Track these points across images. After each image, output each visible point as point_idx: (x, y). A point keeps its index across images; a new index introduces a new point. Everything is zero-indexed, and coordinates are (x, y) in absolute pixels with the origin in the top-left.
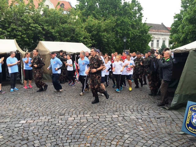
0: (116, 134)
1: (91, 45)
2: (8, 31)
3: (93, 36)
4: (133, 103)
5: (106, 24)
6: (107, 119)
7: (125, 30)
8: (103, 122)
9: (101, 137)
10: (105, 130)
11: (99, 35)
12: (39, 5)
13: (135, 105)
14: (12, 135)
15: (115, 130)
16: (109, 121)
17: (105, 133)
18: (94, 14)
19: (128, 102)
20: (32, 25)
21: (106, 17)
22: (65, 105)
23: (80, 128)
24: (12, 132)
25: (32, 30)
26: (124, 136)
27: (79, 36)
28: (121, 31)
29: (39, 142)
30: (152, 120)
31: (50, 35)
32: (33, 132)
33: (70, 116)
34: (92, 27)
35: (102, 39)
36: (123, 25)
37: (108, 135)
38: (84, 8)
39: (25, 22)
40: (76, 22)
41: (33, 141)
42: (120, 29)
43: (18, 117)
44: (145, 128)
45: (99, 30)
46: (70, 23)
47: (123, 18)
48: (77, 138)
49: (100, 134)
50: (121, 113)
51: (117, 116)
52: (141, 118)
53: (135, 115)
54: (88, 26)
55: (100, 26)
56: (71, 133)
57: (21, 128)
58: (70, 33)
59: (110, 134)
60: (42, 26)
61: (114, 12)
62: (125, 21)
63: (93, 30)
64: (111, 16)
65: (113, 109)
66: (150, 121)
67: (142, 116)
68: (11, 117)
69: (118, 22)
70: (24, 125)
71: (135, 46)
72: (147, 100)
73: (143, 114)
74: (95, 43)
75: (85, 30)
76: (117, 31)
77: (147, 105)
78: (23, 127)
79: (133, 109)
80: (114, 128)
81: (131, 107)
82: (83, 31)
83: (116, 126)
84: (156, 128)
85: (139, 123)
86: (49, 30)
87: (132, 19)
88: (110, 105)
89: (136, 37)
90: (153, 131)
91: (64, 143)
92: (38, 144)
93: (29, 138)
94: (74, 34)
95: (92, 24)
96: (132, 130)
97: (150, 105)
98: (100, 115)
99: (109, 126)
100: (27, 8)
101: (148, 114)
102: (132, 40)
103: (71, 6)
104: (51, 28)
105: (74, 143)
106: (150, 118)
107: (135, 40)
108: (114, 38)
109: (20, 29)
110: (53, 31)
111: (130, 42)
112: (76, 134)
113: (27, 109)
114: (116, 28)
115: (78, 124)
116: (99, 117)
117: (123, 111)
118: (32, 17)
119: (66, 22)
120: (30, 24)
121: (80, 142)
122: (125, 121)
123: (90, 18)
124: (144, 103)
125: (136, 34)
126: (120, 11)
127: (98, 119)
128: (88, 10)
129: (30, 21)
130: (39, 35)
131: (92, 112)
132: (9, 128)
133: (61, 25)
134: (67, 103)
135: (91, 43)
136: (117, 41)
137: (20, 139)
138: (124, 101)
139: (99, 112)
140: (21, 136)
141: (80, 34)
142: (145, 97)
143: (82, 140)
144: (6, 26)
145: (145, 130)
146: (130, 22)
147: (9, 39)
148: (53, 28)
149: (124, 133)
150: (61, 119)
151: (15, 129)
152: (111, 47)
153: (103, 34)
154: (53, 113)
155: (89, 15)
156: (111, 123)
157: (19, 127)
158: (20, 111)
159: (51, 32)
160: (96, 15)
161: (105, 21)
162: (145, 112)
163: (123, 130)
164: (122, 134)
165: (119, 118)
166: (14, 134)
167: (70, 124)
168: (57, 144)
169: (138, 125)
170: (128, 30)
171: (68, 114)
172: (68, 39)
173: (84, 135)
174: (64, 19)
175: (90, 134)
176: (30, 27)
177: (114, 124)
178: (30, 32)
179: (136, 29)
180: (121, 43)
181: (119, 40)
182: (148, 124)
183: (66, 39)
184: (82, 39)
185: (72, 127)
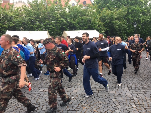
0: (108, 108)
1: (104, 31)
2: (44, 25)
3: (106, 24)
4: (133, 81)
5: (118, 13)
6: (104, 94)
7: (136, 17)
8: (100, 97)
9: (94, 109)
10: (100, 104)
11: (112, 23)
12: (65, 4)
13: (135, 83)
14: (31, 100)
15: (108, 104)
16: (105, 95)
17: (99, 106)
18: (108, 6)
19: (129, 80)
20: (59, 19)
21: (119, 7)
22: (75, 80)
23: (79, 100)
24: (32, 97)
25: (60, 23)
26: (115, 111)
27: (94, 25)
28: (132, 18)
29: (46, 107)
30: (147, 98)
31: (72, 26)
32: (45, 98)
33: (75, 89)
34: (105, 17)
35: (114, 26)
36: (135, 13)
37: (101, 108)
38: (100, 2)
39: (55, 18)
40: (92, 14)
41: (42, 106)
42: (131, 16)
43: (40, 86)
44: (138, 106)
45: (111, 18)
46: (87, 16)
47: (134, 7)
48: (75, 108)
49: (94, 107)
50: (119, 90)
51: (114, 92)
52: (137, 96)
53: (131, 93)
54: (102, 16)
55: (113, 16)
56: (72, 103)
57: (38, 94)
58: (87, 23)
59: (103, 107)
60: (67, 19)
61: (126, 2)
62: (136, 9)
63: (107, 20)
64: (124, 6)
65: (113, 85)
66: (144, 99)
67: (138, 94)
68: (35, 86)
69: (129, 11)
70: (41, 93)
71: (146, 30)
72: (148, 79)
73: (139, 92)
74: (108, 30)
75: (99, 19)
76: (129, 19)
77: (147, 84)
78: (40, 94)
79: (131, 87)
80: (108, 102)
81: (130, 85)
82: (97, 21)
83: (110, 101)
84: (149, 106)
85: (133, 100)
86: (71, 22)
87: (143, 7)
88: (111, 82)
89: (147, 23)
90: (145, 109)
91: (63, 110)
92: (45, 108)
93: (41, 103)
94: (90, 24)
95: (105, 15)
96: (124, 106)
97: (149, 84)
98: (100, 89)
99: (105, 100)
100: (57, 7)
101: (145, 92)
102: (144, 25)
103: (91, 2)
104: (73, 21)
105: (71, 111)
106: (145, 96)
107: (146, 25)
108: (125, 25)
109: (52, 23)
110: (74, 22)
111: (141, 27)
112: (75, 104)
113: (47, 80)
114: (128, 16)
115: (79, 96)
116: (98, 92)
117: (122, 88)
118: (60, 14)
119: (84, 15)
120: (58, 19)
121: (76, 111)
122: (120, 97)
123: (104, 10)
124: (144, 82)
125: (147, 20)
126: (131, 1)
127: (97, 93)
128: (103, 4)
129: (58, 17)
130: (65, 27)
131: (93, 87)
132: (31, 94)
133: (80, 17)
134: (77, 78)
135: (104, 30)
136: (129, 27)
137: (35, 103)
138: (125, 79)
139: (100, 87)
140: (36, 101)
141: (95, 23)
142: (147, 77)
143: (78, 110)
144: (43, 22)
145: (137, 108)
146: (141, 10)
147: (45, 30)
148: (74, 21)
149: (116, 108)
150: (68, 90)
151: (34, 95)
152: (122, 33)
153: (115, 22)
154: (64, 85)
155: (104, 7)
156: (107, 98)
157: (37, 94)
158: (42, 82)
159: (73, 24)
160: (109, 7)
161: (117, 11)
162: (143, 91)
163: (115, 105)
164: (114, 108)
165: (116, 94)
166: (32, 99)
167: (73, 95)
168: (58, 111)
169: (132, 102)
170: (139, 16)
171: (75, 87)
172: (86, 28)
173: (81, 106)
174: (83, 13)
175: (86, 105)
176: (58, 21)
177: (110, 99)
178: (58, 25)
179: (147, 15)
180: (132, 28)
181: (130, 26)
182: (142, 102)
183: (84, 28)
184: (96, 27)
185: (73, 98)
